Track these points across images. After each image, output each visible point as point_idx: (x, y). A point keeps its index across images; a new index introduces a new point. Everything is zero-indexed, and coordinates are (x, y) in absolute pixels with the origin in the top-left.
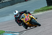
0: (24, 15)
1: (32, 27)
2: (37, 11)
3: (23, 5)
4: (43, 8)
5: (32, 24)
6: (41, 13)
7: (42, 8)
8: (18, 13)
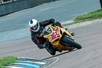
0: (49, 28)
1: (63, 52)
2: (81, 19)
3: (53, 8)
4: (94, 12)
5: (65, 45)
6: (88, 23)
7: (92, 13)
8: (37, 25)
